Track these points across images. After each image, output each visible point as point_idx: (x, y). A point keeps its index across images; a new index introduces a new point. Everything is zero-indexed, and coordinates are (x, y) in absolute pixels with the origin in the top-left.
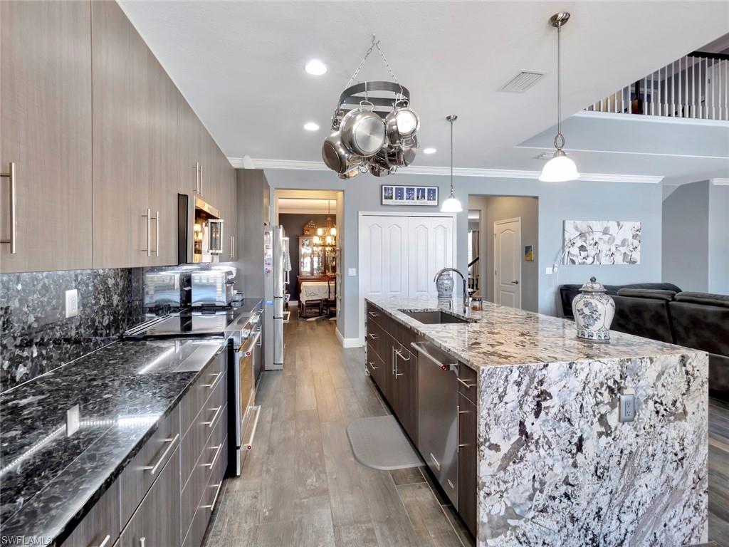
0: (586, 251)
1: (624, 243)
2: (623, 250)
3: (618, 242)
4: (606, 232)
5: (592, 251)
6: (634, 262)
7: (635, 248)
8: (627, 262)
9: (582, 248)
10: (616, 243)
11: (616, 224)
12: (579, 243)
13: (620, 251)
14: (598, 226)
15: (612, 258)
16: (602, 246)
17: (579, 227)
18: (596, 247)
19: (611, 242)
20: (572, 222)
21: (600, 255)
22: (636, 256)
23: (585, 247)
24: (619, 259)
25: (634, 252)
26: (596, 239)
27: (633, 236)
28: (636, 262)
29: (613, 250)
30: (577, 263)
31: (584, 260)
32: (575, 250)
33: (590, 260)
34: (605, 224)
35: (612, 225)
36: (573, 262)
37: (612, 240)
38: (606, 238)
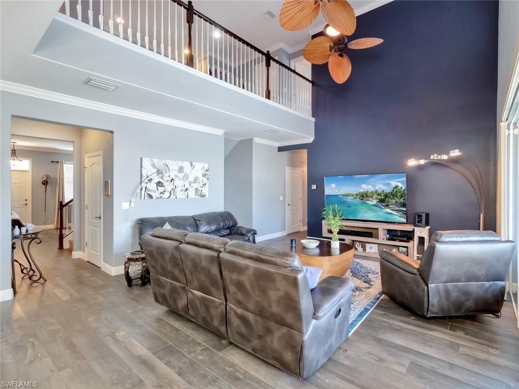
0: (163, 186)
1: (196, 180)
2: (195, 186)
3: (191, 179)
4: (181, 169)
5: (168, 187)
6: (204, 196)
7: (204, 185)
8: (198, 195)
9: (159, 184)
10: (189, 180)
11: (189, 164)
12: (156, 179)
13: (192, 186)
14: (174, 165)
15: (186, 193)
16: (177, 182)
17: (156, 165)
18: (172, 183)
19: (185, 179)
20: (149, 160)
21: (176, 190)
22: (205, 191)
23: (162, 183)
24: (192, 193)
25: (204, 188)
26: (172, 176)
27: (203, 175)
28: (205, 196)
29: (187, 186)
30: (154, 198)
31: (162, 195)
32: (152, 186)
33: (166, 195)
34: (180, 163)
35: (186, 165)
36: (150, 196)
37: (186, 177)
38: (181, 175)
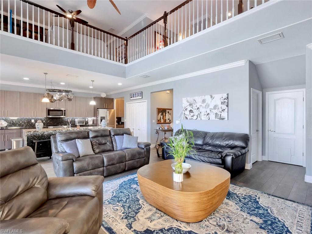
0: (193, 112)
1: (215, 107)
2: (215, 111)
3: (212, 107)
4: (204, 101)
5: (196, 112)
6: (223, 119)
7: (223, 110)
8: (218, 118)
9: (191, 111)
10: (210, 107)
11: (210, 97)
12: (189, 109)
13: (213, 112)
14: (199, 99)
15: (208, 116)
16: (201, 110)
17: (189, 100)
18: (198, 110)
19: (207, 107)
20: (185, 98)
21: (201, 115)
22: (224, 115)
23: (192, 111)
24: (212, 117)
25: (223, 112)
26: (198, 106)
27: (222, 103)
28: (224, 119)
29: (209, 112)
30: (188, 119)
31: (192, 117)
32: (187, 112)
33: (195, 117)
34: (203, 97)
35: (208, 98)
36: (187, 118)
37: (208, 106)
38: (204, 105)
